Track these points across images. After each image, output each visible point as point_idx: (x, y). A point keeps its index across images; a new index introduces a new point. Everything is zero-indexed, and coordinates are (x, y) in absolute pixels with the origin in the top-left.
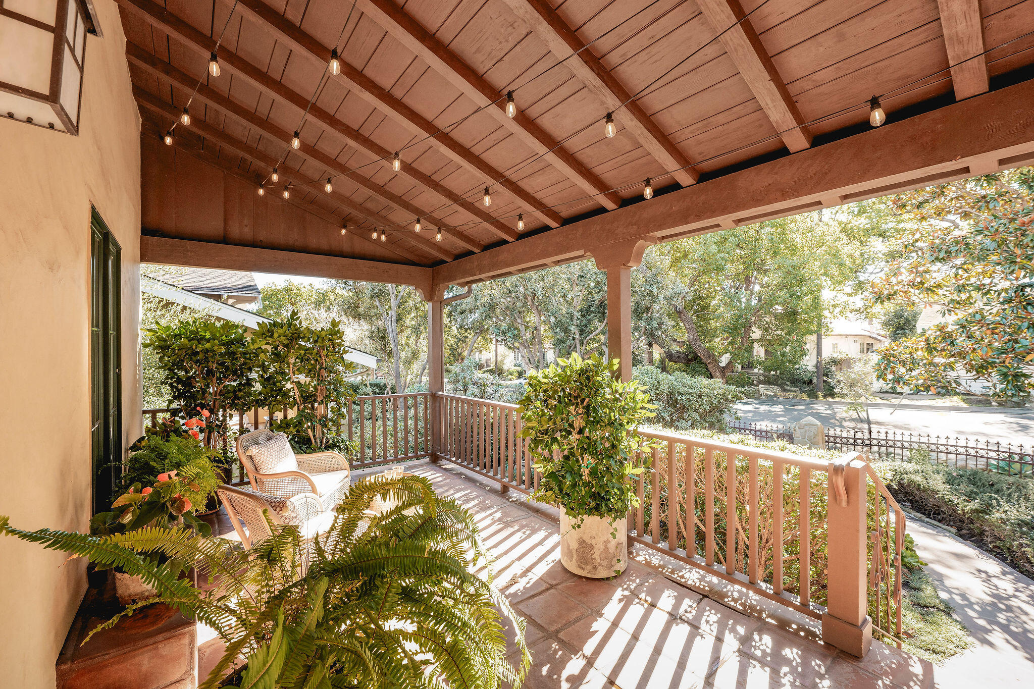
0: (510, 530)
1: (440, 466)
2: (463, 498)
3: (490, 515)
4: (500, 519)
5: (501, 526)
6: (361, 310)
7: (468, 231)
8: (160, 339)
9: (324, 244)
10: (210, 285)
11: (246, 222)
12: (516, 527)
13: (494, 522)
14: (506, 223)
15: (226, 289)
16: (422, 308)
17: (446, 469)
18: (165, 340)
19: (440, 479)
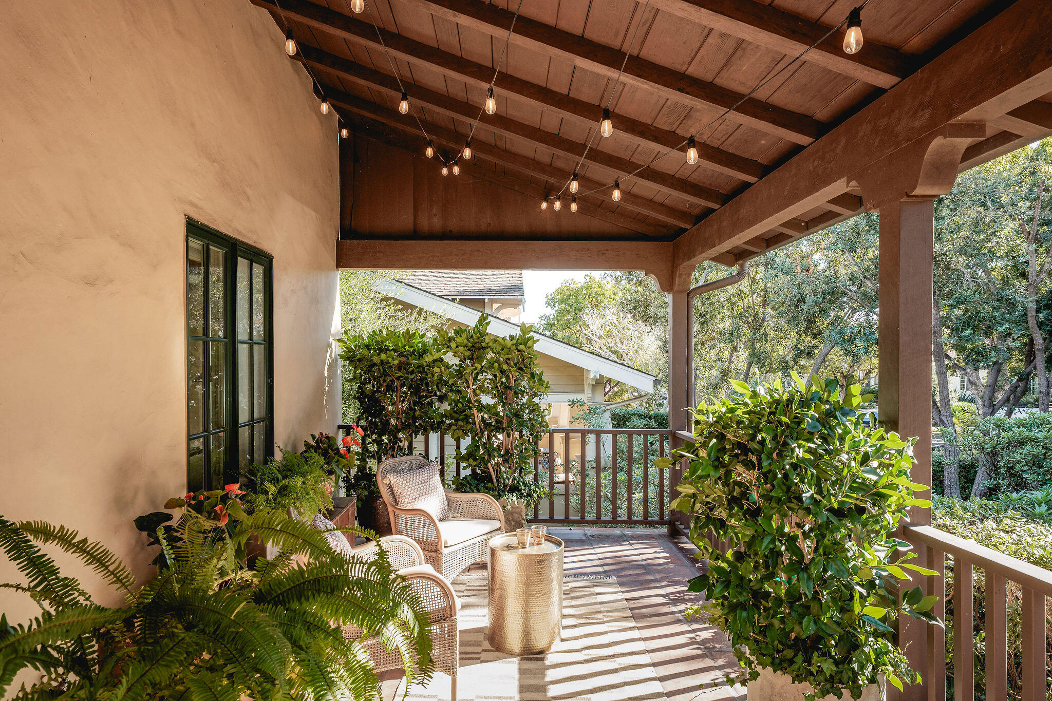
0: (709, 662)
1: (676, 544)
2: (672, 597)
3: (694, 631)
4: (704, 642)
5: (699, 652)
6: (652, 310)
7: (693, 176)
8: (350, 350)
9: (523, 226)
10: (474, 288)
11: (435, 211)
12: (721, 662)
13: (692, 642)
14: (739, 153)
15: (490, 291)
16: (740, 303)
17: (682, 549)
18: (353, 351)
19: (662, 561)
